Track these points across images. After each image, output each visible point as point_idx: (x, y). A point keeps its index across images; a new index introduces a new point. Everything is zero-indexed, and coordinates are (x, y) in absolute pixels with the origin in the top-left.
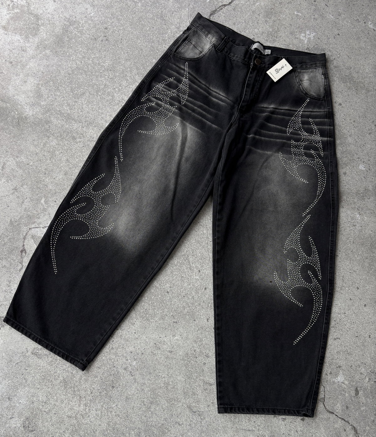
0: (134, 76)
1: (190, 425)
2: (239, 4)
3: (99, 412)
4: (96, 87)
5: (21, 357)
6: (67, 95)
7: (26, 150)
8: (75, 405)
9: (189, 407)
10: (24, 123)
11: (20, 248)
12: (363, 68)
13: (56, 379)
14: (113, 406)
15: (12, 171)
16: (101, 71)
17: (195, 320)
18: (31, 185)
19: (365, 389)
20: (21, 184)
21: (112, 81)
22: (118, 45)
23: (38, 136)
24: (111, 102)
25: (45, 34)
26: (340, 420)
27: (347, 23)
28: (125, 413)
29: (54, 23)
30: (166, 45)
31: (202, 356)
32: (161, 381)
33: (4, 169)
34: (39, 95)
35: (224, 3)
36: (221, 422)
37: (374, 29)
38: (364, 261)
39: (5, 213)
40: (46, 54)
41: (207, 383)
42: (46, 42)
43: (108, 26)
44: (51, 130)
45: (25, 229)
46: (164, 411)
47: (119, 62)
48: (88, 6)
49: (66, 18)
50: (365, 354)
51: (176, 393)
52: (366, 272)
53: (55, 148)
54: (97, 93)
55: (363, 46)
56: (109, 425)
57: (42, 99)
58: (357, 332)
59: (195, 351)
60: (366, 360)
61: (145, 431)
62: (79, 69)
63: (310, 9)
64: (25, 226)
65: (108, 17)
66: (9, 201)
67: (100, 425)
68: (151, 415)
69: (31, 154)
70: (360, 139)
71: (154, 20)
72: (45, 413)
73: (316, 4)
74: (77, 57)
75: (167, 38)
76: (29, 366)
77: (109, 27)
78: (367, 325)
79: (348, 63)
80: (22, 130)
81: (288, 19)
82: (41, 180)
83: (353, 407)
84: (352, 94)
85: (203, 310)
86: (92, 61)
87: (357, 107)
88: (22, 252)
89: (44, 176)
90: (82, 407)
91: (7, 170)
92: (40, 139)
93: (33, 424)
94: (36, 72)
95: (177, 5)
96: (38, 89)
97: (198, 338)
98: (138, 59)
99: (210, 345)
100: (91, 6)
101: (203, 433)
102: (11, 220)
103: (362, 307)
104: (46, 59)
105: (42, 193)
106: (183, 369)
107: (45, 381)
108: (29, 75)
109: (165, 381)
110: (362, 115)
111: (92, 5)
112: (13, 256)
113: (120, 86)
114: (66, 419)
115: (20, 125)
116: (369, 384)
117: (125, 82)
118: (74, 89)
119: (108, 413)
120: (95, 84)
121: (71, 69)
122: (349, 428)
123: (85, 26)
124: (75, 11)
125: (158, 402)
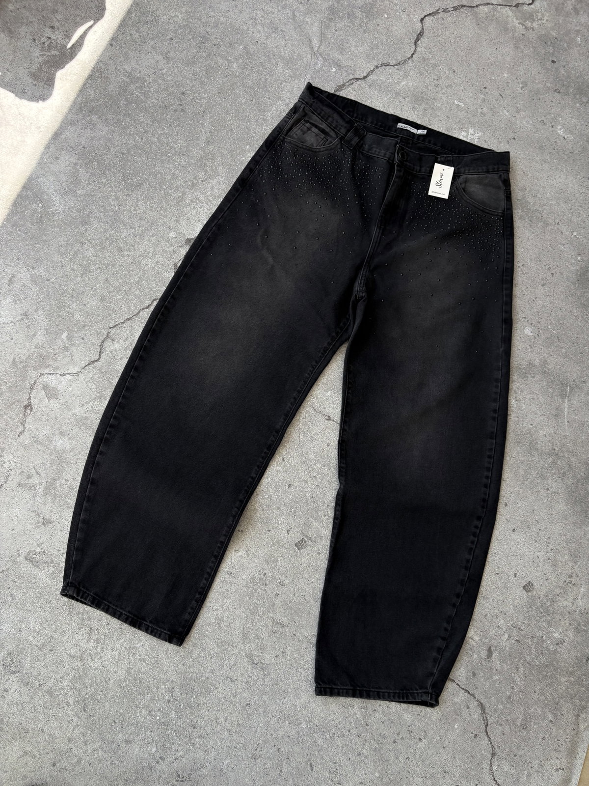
0: (216, 167)
1: (247, 682)
2: (377, 80)
3: (116, 653)
4: (159, 176)
5: (9, 563)
6: (116, 184)
7: (47, 259)
8: (82, 640)
9: (249, 656)
10: (50, 220)
11: (23, 402)
12: (543, 192)
13: (58, 599)
14: (139, 645)
15: (23, 287)
16: (169, 155)
17: (269, 531)
18: (50, 311)
19: (502, 650)
20: (34, 307)
21: (184, 170)
22: (197, 119)
23: (67, 241)
24: (179, 202)
25: (92, 92)
26: (463, 691)
27: (528, 124)
28: (154, 658)
29: (107, 78)
30: (267, 126)
31: (275, 583)
32: (211, 615)
33: (12, 283)
34: (75, 179)
35: (356, 76)
36: (293, 681)
37: (564, 137)
38: (519, 467)
39: (7, 348)
40: (92, 120)
41: (277, 623)
42: (93, 104)
43: (186, 90)
44: (87, 235)
45: (33, 374)
46: (211, 658)
47: (197, 145)
48: (160, 58)
49: (126, 72)
50: (507, 600)
51: (232, 633)
52: (519, 483)
53: (91, 260)
54: (161, 187)
55: (548, 158)
56: (129, 673)
57: (79, 186)
58: (498, 568)
59: (265, 575)
60: (508, 609)
61: (181, 686)
62: (138, 148)
63: (478, 98)
64: (34, 370)
65: (188, 78)
66: (15, 331)
67: (115, 672)
68: (191, 664)
69: (53, 266)
70: (529, 292)
71: (254, 90)
72: (36, 648)
73: (486, 91)
74: (136, 130)
75: (269, 118)
76: (20, 577)
77: (188, 92)
78: (514, 558)
79: (522, 182)
80: (45, 229)
81: (444, 109)
82: (64, 306)
83: (482, 674)
84: (524, 227)
85: (283, 517)
86: (157, 138)
87: (530, 246)
88: (26, 407)
89: (71, 300)
90: (92, 644)
91: (17, 286)
92: (69, 244)
93: (16, 663)
94: (74, 146)
95: (288, 72)
96: (74, 170)
97: (271, 556)
98: (225, 143)
99: (288, 568)
100: (164, 58)
101: (265, 695)
102: (14, 360)
103: (509, 532)
104: (91, 129)
105: (65, 325)
106: (245, 600)
107: (42, 601)
108: (63, 149)
109: (217, 615)
110: (535, 258)
111: (166, 57)
112: (12, 413)
113: (195, 178)
114: (67, 659)
115: (42, 223)
116: (508, 644)
117: (203, 174)
118: (127, 176)
119: (129, 656)
120: (159, 173)
121: (126, 146)
122: (474, 705)
123: (152, 87)
124: (140, 62)
125: (205, 645)
